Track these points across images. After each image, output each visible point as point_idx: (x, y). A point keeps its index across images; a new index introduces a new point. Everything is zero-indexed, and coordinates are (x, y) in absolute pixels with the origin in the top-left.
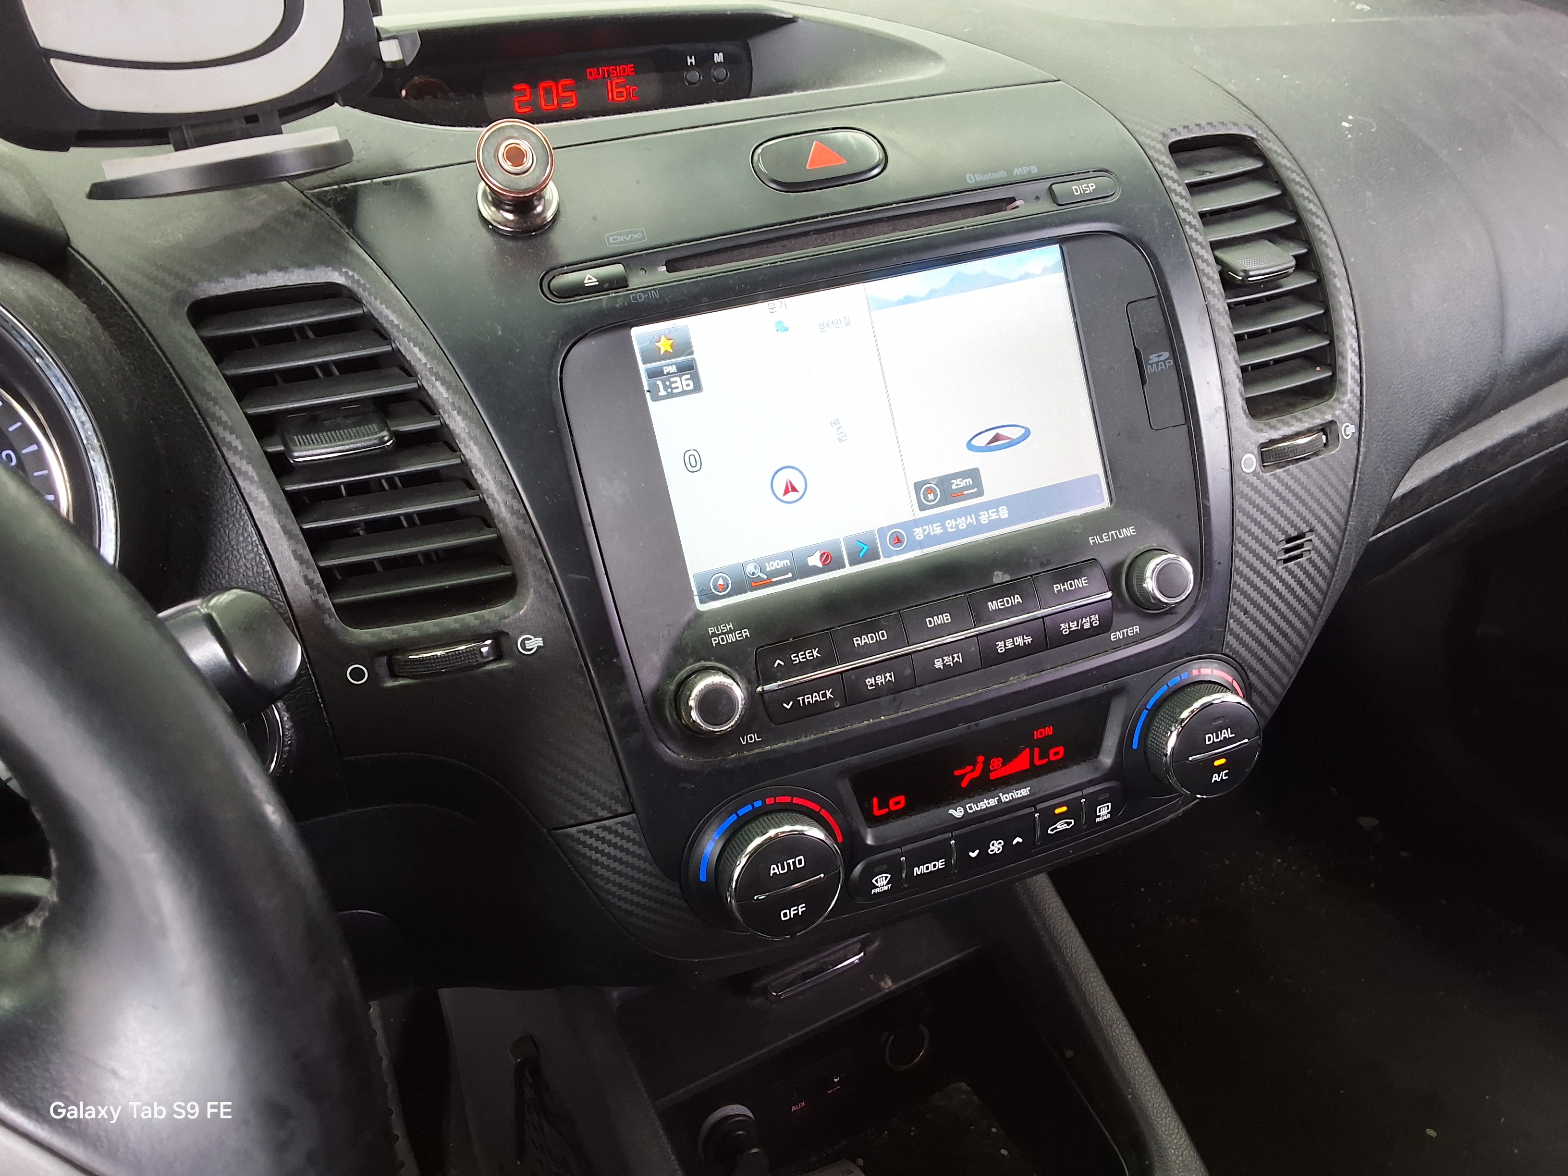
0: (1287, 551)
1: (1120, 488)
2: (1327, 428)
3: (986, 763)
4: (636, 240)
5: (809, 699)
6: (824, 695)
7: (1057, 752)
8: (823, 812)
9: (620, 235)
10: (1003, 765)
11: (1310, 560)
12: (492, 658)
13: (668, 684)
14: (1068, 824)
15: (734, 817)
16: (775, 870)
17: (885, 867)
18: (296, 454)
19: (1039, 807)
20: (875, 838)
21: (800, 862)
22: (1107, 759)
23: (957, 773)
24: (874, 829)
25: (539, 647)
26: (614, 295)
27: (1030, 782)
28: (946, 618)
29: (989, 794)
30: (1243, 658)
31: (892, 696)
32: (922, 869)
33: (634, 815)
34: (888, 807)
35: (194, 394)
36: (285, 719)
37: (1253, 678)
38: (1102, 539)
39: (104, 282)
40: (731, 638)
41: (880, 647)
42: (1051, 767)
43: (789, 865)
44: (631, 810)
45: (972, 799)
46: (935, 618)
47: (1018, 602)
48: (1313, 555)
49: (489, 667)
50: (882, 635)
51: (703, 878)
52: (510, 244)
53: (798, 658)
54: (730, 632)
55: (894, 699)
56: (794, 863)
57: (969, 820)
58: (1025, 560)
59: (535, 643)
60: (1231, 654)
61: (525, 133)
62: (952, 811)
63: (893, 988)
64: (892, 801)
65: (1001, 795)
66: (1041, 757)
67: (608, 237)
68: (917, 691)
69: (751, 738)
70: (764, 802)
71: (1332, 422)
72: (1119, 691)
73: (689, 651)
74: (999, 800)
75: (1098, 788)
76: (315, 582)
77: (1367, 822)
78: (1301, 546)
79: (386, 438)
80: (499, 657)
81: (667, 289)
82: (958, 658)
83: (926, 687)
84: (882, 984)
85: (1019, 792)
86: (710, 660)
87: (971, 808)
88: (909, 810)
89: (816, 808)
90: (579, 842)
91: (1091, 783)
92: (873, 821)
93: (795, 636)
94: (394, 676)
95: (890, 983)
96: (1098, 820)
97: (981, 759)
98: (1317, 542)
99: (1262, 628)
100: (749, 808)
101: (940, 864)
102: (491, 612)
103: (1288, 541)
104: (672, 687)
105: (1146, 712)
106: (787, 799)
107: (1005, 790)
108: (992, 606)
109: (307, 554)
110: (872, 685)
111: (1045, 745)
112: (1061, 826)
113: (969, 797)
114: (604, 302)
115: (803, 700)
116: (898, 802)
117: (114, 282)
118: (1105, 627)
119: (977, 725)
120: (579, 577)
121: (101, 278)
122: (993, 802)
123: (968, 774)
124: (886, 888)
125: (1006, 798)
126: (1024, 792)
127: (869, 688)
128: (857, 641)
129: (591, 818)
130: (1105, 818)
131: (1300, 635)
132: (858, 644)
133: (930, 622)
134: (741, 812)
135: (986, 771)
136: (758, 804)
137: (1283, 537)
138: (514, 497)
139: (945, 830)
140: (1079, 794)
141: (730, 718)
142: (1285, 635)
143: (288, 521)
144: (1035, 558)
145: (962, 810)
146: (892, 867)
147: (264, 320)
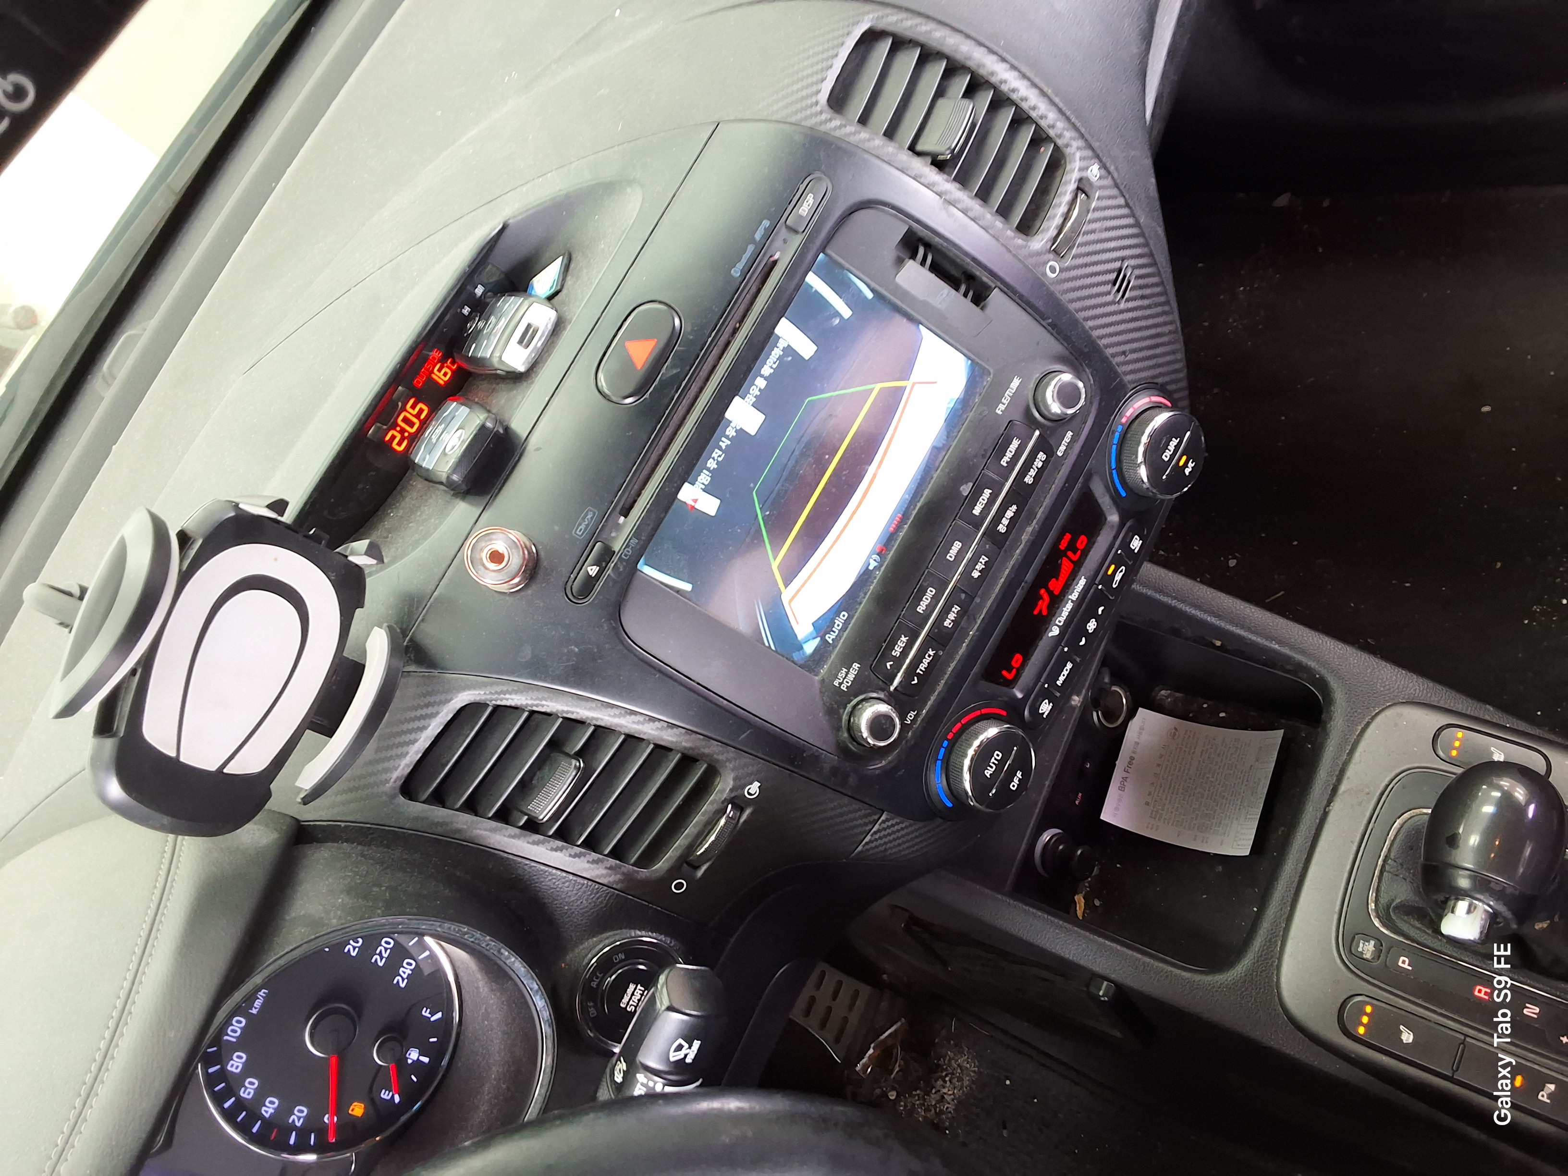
0: (1118, 290)
1: (988, 360)
2: (1082, 188)
3: (1048, 591)
4: (592, 518)
5: (923, 666)
6: (929, 656)
7: (1082, 541)
8: (984, 711)
9: (580, 524)
10: (1057, 579)
11: (1137, 277)
12: (739, 814)
13: (841, 736)
14: (1121, 571)
15: (939, 763)
16: (988, 773)
17: (1041, 699)
18: (541, 817)
19: (1097, 582)
20: (1021, 691)
21: (998, 755)
22: (1114, 518)
23: (1036, 612)
24: (1016, 687)
25: (759, 787)
26: (613, 565)
27: (1080, 573)
28: (957, 545)
29: (1063, 603)
30: (1145, 378)
31: (966, 617)
32: (1062, 678)
33: (885, 813)
34: (1014, 668)
35: (456, 836)
36: (664, 939)
37: (1160, 380)
38: (1004, 404)
39: (343, 824)
40: (851, 677)
41: (936, 599)
42: (1085, 553)
43: (993, 763)
44: (881, 812)
45: (1057, 615)
46: (951, 551)
47: (990, 494)
48: (1137, 272)
49: (742, 820)
50: (931, 592)
51: (950, 805)
52: (529, 592)
53: (897, 652)
54: (847, 674)
55: (969, 617)
56: (995, 759)
57: (1064, 629)
58: (971, 463)
59: (754, 788)
60: (1135, 385)
61: (487, 538)
62: (1051, 634)
63: (1081, 700)
64: (1014, 664)
65: (1070, 597)
66: (1075, 553)
67: (575, 533)
68: (977, 600)
69: (911, 716)
70: (947, 740)
71: (1080, 180)
72: (1089, 478)
73: (836, 706)
74: (1072, 601)
75: (1121, 536)
76: (614, 865)
77: (1282, 201)
78: (1125, 276)
79: (578, 764)
80: (742, 810)
81: (637, 533)
82: (984, 559)
83: (980, 593)
84: (1073, 703)
85: (1079, 585)
86: (852, 700)
87: (1060, 622)
88: (1026, 657)
89: (978, 713)
90: (868, 850)
91: (1115, 538)
92: (1010, 683)
93: (884, 640)
94: (697, 868)
95: (1075, 698)
96: (1136, 551)
97: (1042, 591)
98: (1133, 262)
99: (1141, 349)
100: (943, 750)
101: (1069, 666)
102: (716, 793)
103: (1114, 284)
104: (846, 735)
105: (1114, 472)
106: (959, 725)
107: (1070, 591)
108: (977, 511)
109: (595, 856)
110: (950, 624)
111: (1072, 547)
112: (1118, 577)
113: (1054, 616)
114: (612, 575)
115: (921, 670)
116: (1018, 658)
117: (348, 819)
118: (1050, 453)
119: (1026, 582)
120: (745, 734)
121: (339, 823)
122: (1069, 606)
123: (1042, 606)
124: (1050, 707)
125: (1074, 596)
126: (1082, 582)
127: (950, 626)
128: (921, 609)
129: (864, 835)
130: (1140, 545)
131: (1165, 324)
132: (923, 610)
133: (951, 557)
134: (940, 757)
135: (1050, 593)
136: (945, 744)
137: (1110, 286)
138: (672, 728)
139: (1054, 649)
140: (1114, 550)
141: (894, 726)
142: (1158, 335)
143: (569, 849)
144: (976, 456)
145: (1056, 627)
146: (1045, 695)
147: (444, 761)
